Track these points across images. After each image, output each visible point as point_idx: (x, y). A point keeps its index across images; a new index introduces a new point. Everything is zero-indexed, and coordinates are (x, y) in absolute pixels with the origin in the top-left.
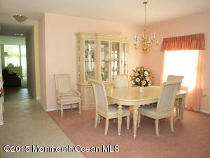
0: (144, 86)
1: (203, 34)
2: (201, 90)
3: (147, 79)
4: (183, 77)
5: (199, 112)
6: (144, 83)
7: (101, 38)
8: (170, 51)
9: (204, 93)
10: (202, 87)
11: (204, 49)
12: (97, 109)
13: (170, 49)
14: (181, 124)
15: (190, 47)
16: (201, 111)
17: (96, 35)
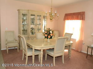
0: (50, 38)
1: (84, 12)
2: (82, 41)
3: (51, 35)
4: (72, 34)
5: (81, 52)
6: (49, 37)
7: (31, 13)
8: (68, 20)
9: (84, 43)
10: (83, 39)
11: (84, 20)
12: (23, 50)
13: (68, 19)
14: (69, 59)
15: (77, 19)
16: (82, 51)
17: (28, 11)
